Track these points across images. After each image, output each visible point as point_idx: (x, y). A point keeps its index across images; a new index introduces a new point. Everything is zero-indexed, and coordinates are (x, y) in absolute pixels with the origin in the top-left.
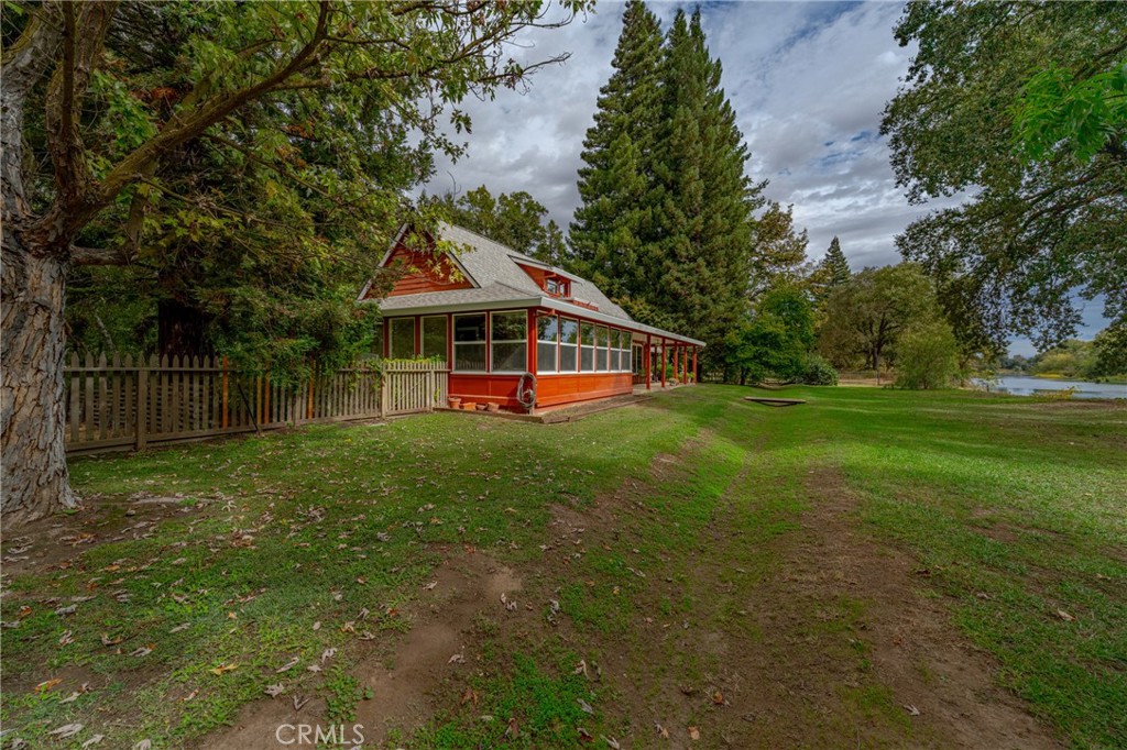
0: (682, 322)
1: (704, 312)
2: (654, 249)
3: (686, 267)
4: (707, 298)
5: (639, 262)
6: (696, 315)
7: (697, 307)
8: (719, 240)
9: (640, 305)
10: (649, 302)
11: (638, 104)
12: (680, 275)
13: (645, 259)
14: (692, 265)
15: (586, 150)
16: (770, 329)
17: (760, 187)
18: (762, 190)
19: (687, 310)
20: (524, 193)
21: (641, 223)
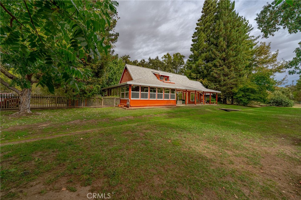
0: (218, 86)
1: (225, 82)
2: (209, 64)
3: (219, 68)
4: (226, 78)
5: (205, 68)
6: (222, 83)
7: (223, 81)
8: (232, 59)
9: (205, 81)
10: (208, 80)
11: (207, 22)
12: (217, 71)
13: (207, 68)
14: (222, 68)
15: (193, 39)
16: (250, 87)
17: (257, 38)
18: (258, 39)
19: (220, 82)
20: (178, 53)
21: (206, 57)
